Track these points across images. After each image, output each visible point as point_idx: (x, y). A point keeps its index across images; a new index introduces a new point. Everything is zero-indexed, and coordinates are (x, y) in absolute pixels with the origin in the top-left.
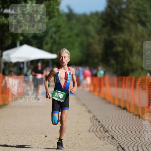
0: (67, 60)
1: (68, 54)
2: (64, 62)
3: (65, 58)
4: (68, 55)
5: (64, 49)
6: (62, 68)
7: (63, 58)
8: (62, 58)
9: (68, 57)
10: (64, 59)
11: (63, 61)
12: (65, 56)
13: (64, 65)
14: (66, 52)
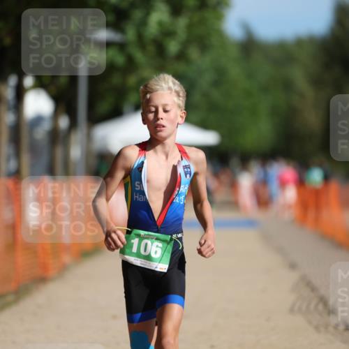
0: (176, 117)
1: (179, 96)
2: (164, 127)
3: (165, 111)
4: (176, 99)
5: (162, 76)
6: (159, 148)
7: (161, 110)
8: (156, 112)
9: (179, 106)
10: (161, 114)
11: (160, 122)
12: (166, 105)
13: (165, 139)
14: (170, 89)
